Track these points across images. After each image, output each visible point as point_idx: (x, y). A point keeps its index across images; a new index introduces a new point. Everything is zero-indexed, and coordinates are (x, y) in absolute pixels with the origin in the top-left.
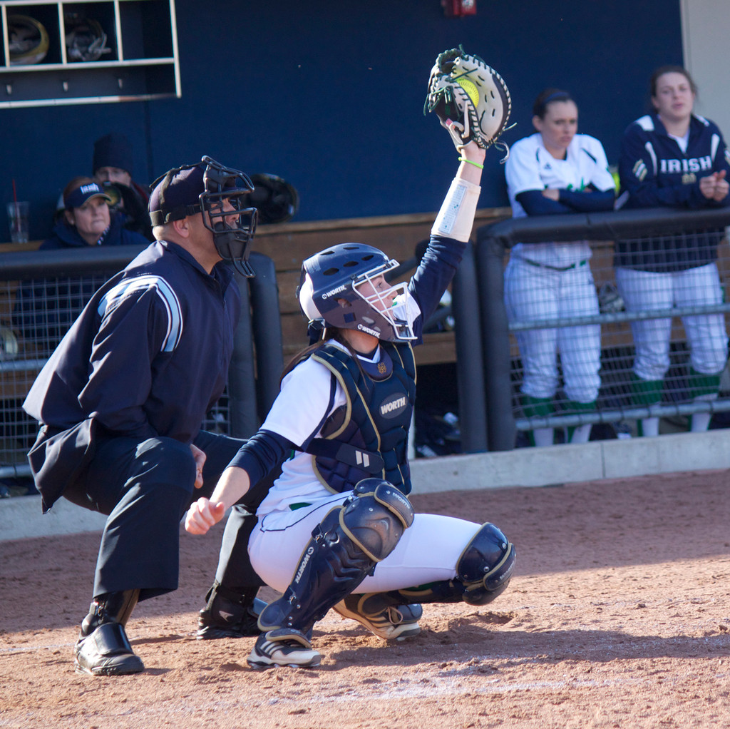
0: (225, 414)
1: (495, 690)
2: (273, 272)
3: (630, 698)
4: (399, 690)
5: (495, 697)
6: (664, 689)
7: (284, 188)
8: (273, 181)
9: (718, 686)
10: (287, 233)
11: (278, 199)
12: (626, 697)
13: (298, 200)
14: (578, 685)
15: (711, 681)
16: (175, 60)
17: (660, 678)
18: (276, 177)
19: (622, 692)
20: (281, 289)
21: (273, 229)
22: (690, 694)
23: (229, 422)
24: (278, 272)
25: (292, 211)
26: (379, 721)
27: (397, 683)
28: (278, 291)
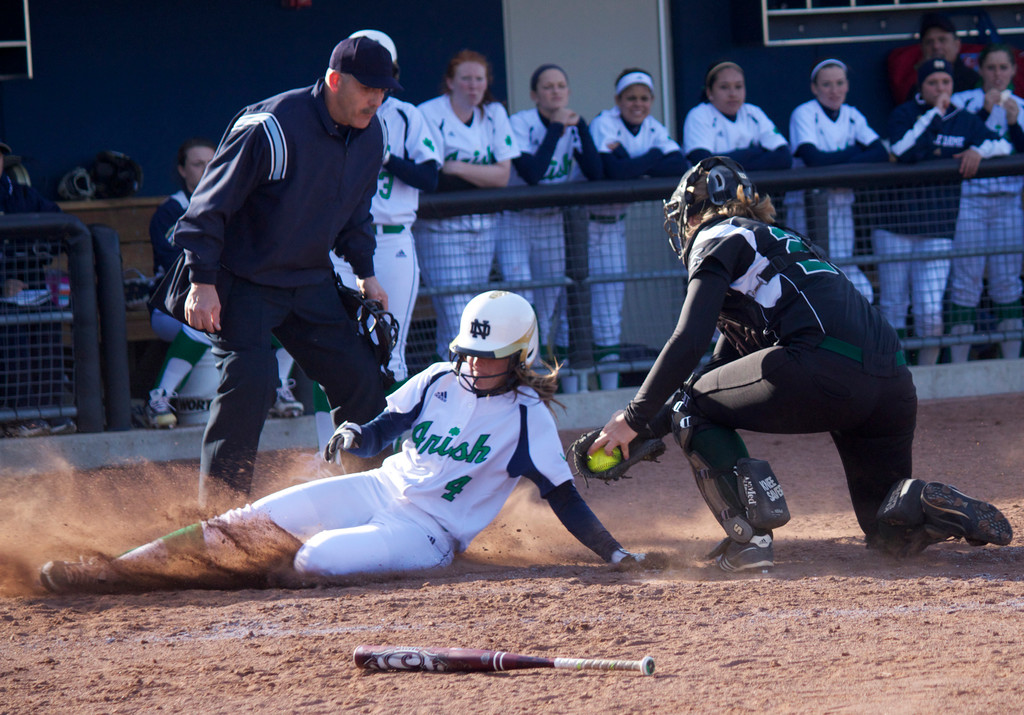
0: (70, 375)
1: (317, 633)
2: (117, 245)
3: (443, 640)
4: (228, 632)
5: (316, 639)
6: (475, 632)
7: (128, 165)
8: (119, 158)
9: (525, 630)
10: (131, 207)
11: (123, 175)
12: (439, 640)
13: (142, 175)
14: (396, 628)
15: (518, 626)
16: (28, 43)
17: (471, 623)
18: (122, 155)
19: (436, 636)
20: (125, 260)
21: (118, 203)
22: (499, 638)
23: (74, 382)
24: (122, 243)
25: (136, 186)
26: (209, 660)
27: (226, 625)
28: (122, 261)
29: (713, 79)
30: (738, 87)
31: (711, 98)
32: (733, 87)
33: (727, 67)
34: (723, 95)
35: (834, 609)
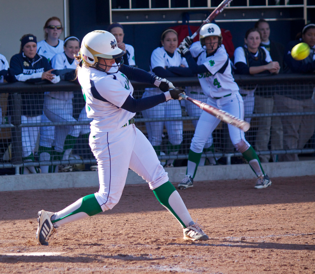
29: (164, 36)
30: (175, 40)
31: (163, 45)
32: (172, 40)
33: (170, 31)
34: (168, 43)
35: (77, 267)
